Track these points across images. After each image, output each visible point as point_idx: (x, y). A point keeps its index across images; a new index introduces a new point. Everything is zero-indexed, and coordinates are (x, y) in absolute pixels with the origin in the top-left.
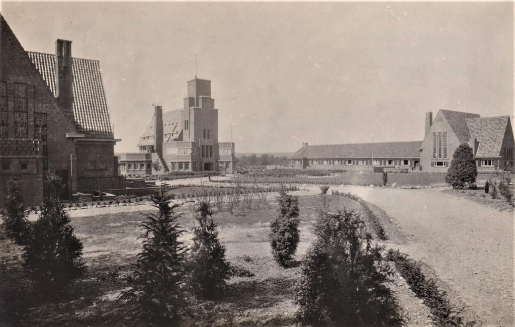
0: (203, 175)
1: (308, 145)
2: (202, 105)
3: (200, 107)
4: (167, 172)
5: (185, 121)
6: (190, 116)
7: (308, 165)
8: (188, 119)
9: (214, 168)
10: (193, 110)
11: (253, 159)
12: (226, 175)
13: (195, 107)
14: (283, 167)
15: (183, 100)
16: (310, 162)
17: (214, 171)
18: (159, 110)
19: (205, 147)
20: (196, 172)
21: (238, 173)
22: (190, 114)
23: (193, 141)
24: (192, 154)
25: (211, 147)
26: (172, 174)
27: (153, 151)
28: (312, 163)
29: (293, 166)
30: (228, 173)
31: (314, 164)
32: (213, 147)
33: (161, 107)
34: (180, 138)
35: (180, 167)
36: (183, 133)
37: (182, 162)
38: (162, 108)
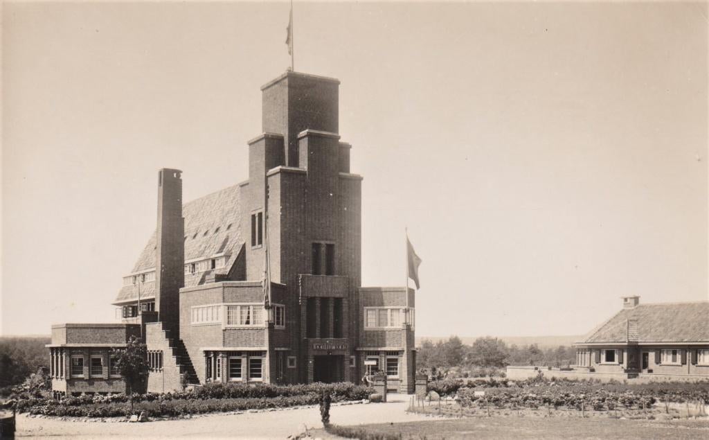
0: (308, 398)
1: (641, 302)
2: (310, 159)
3: (304, 166)
4: (190, 387)
5: (254, 216)
6: (267, 197)
7: (645, 365)
8: (263, 210)
9: (347, 373)
10: (278, 177)
11: (454, 353)
12: (390, 397)
13: (286, 168)
14: (557, 373)
15: (248, 147)
16: (652, 356)
17: (347, 384)
18: (171, 183)
19: (318, 303)
20: (284, 388)
21: (428, 390)
22: (267, 192)
23: (277, 281)
24: (271, 326)
25: (338, 301)
26: (203, 394)
27: (149, 317)
28: (658, 361)
29: (593, 370)
30: (394, 391)
31: (664, 362)
32: (345, 302)
33: (179, 172)
34: (239, 270)
35: (234, 370)
36: (249, 256)
37: (239, 353)
38: (183, 177)
